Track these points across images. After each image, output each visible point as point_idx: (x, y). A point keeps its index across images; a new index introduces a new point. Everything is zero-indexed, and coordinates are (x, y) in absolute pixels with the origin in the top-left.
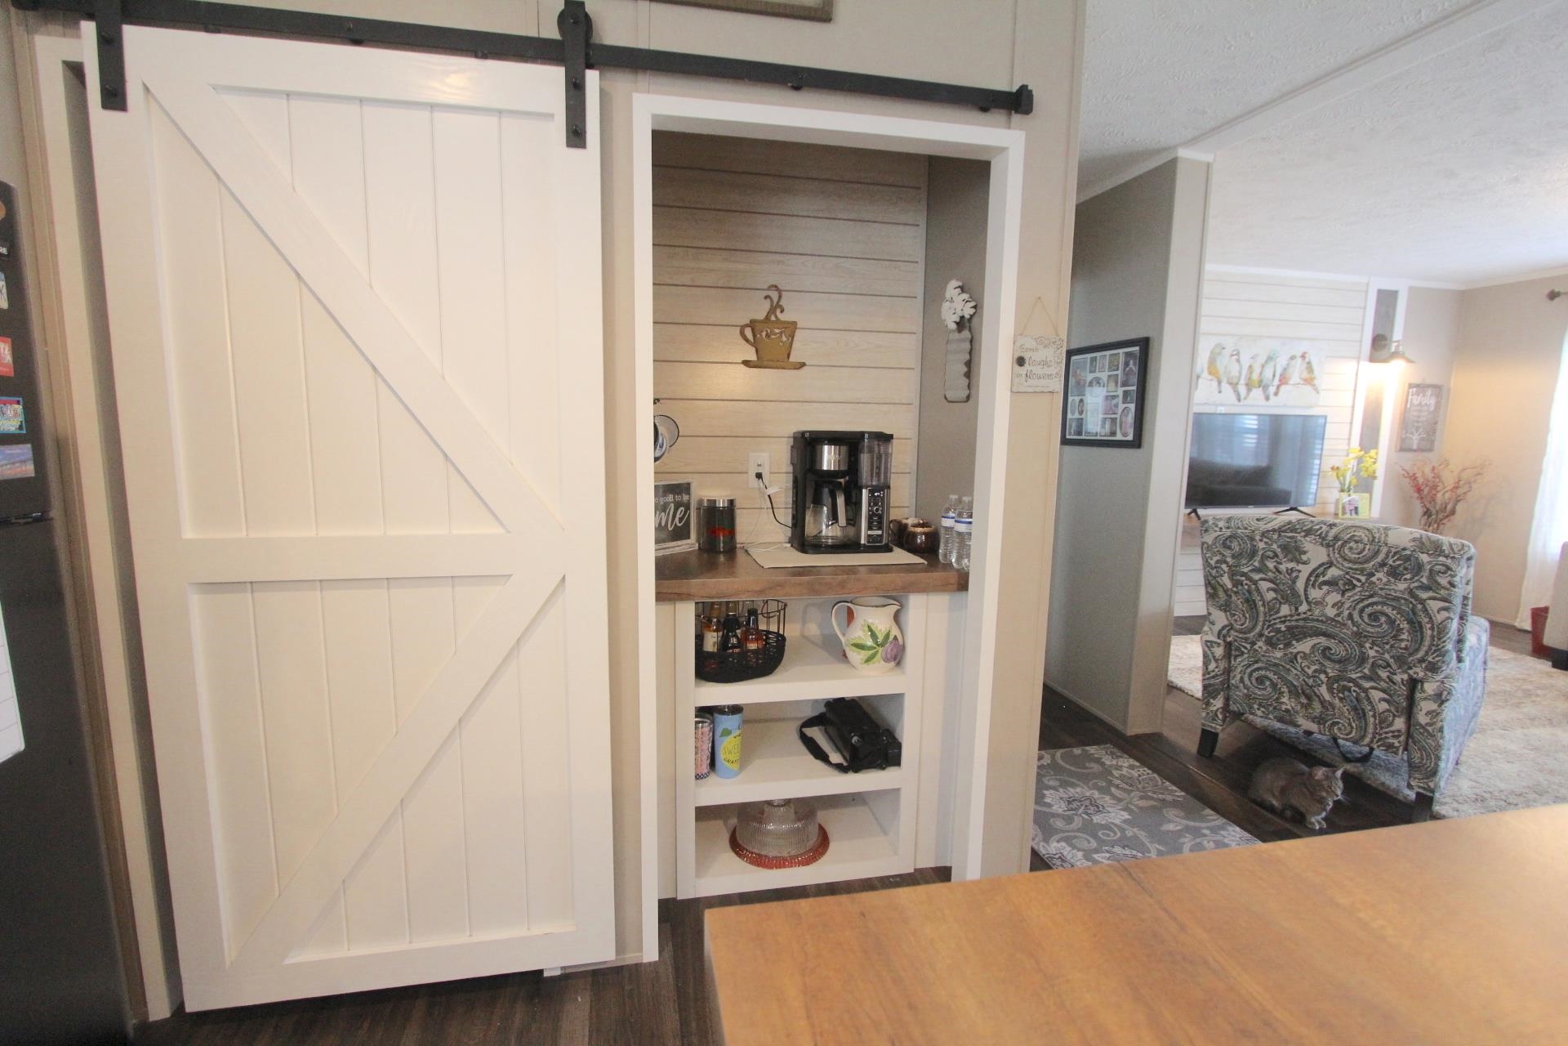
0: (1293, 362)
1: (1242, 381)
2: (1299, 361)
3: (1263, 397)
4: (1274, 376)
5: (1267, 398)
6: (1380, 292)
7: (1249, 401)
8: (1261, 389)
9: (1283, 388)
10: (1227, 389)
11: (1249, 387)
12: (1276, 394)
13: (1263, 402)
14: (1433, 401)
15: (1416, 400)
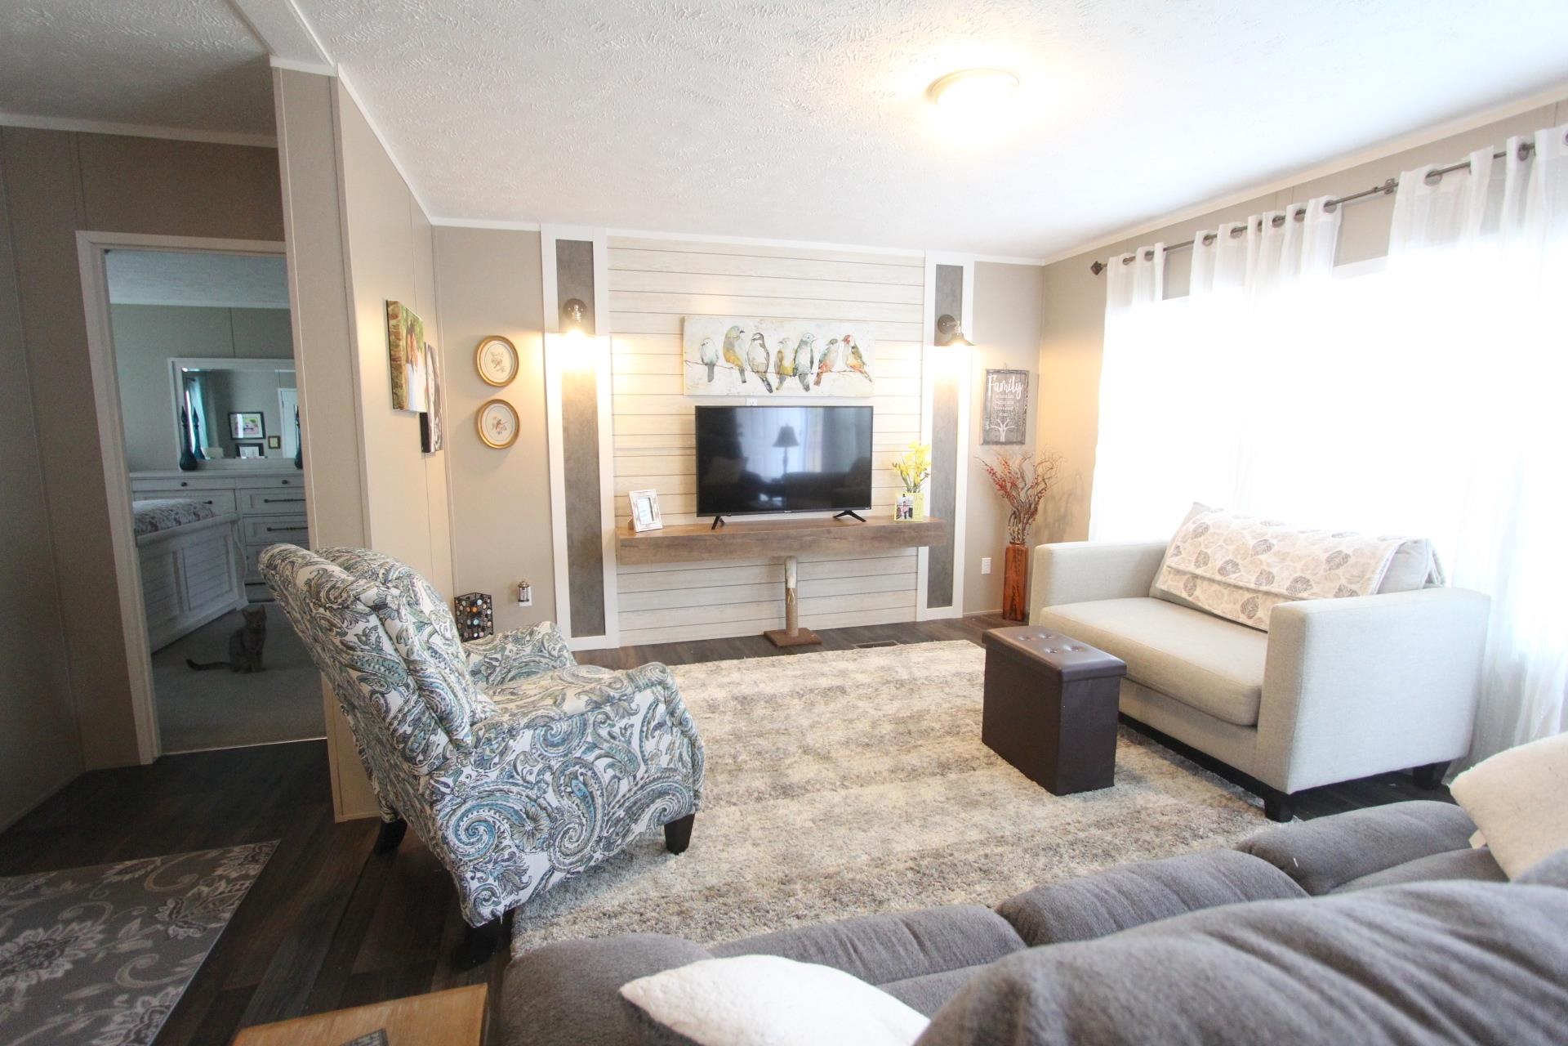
0: (833, 347)
1: (772, 369)
2: (842, 344)
3: (801, 386)
4: (812, 363)
5: (807, 388)
6: (940, 268)
7: (784, 391)
8: (797, 377)
9: (825, 376)
10: (753, 380)
11: (782, 375)
12: (817, 383)
13: (803, 392)
14: (1019, 389)
15: (998, 388)
